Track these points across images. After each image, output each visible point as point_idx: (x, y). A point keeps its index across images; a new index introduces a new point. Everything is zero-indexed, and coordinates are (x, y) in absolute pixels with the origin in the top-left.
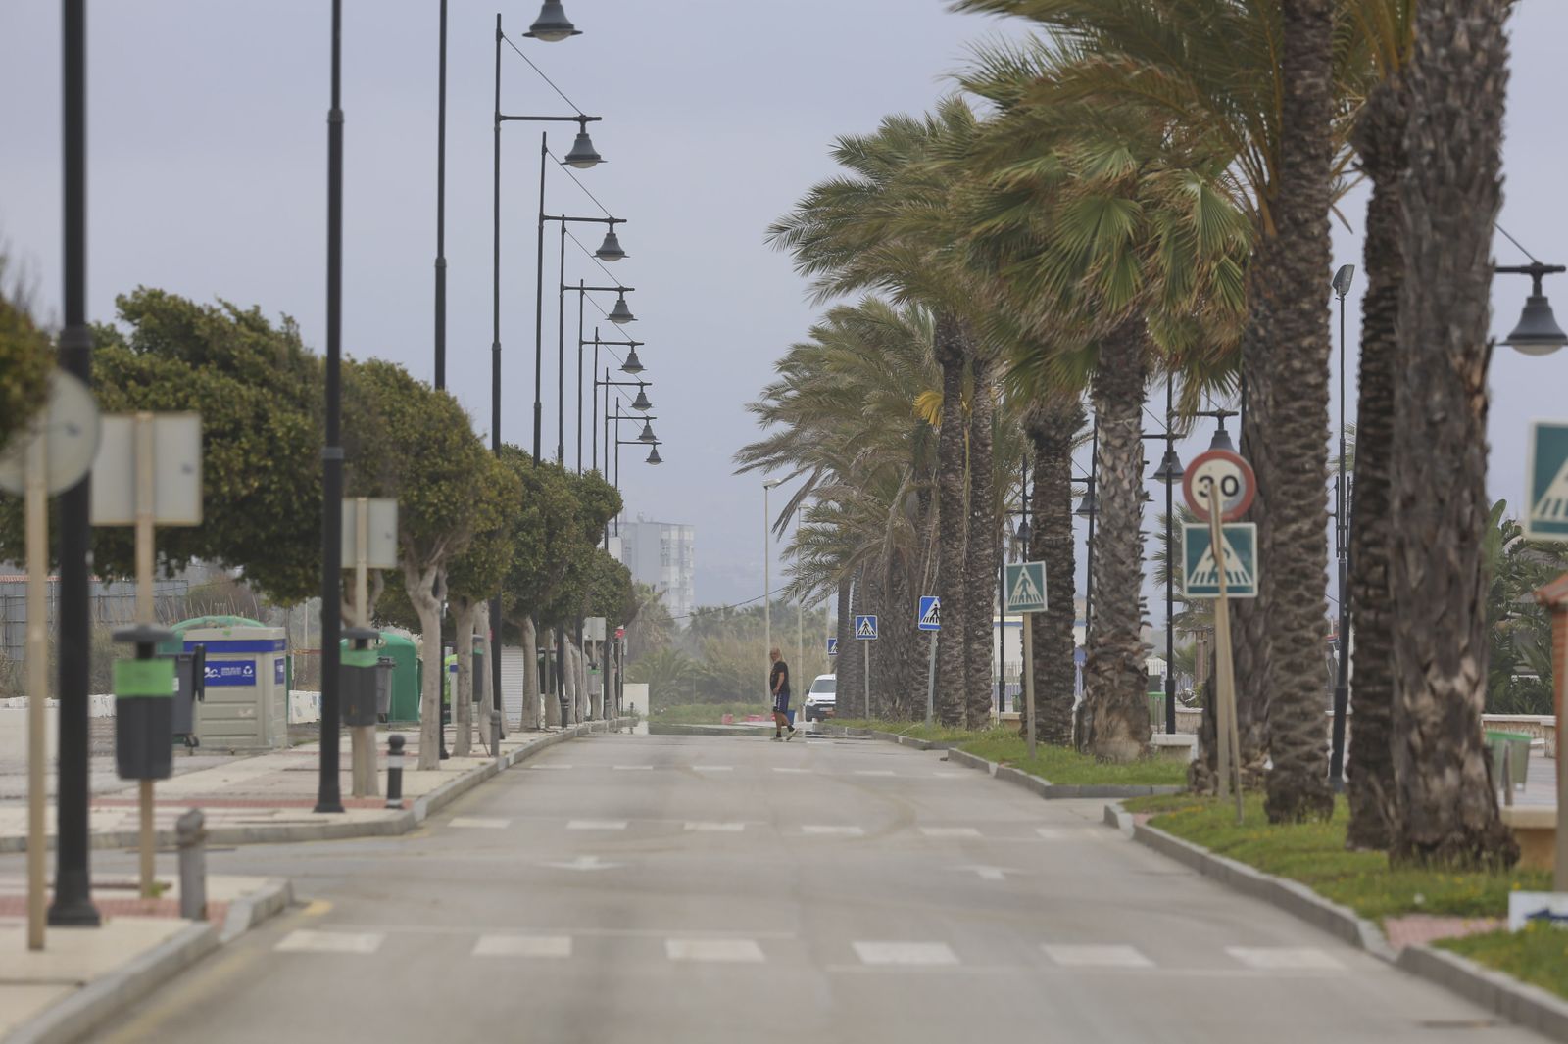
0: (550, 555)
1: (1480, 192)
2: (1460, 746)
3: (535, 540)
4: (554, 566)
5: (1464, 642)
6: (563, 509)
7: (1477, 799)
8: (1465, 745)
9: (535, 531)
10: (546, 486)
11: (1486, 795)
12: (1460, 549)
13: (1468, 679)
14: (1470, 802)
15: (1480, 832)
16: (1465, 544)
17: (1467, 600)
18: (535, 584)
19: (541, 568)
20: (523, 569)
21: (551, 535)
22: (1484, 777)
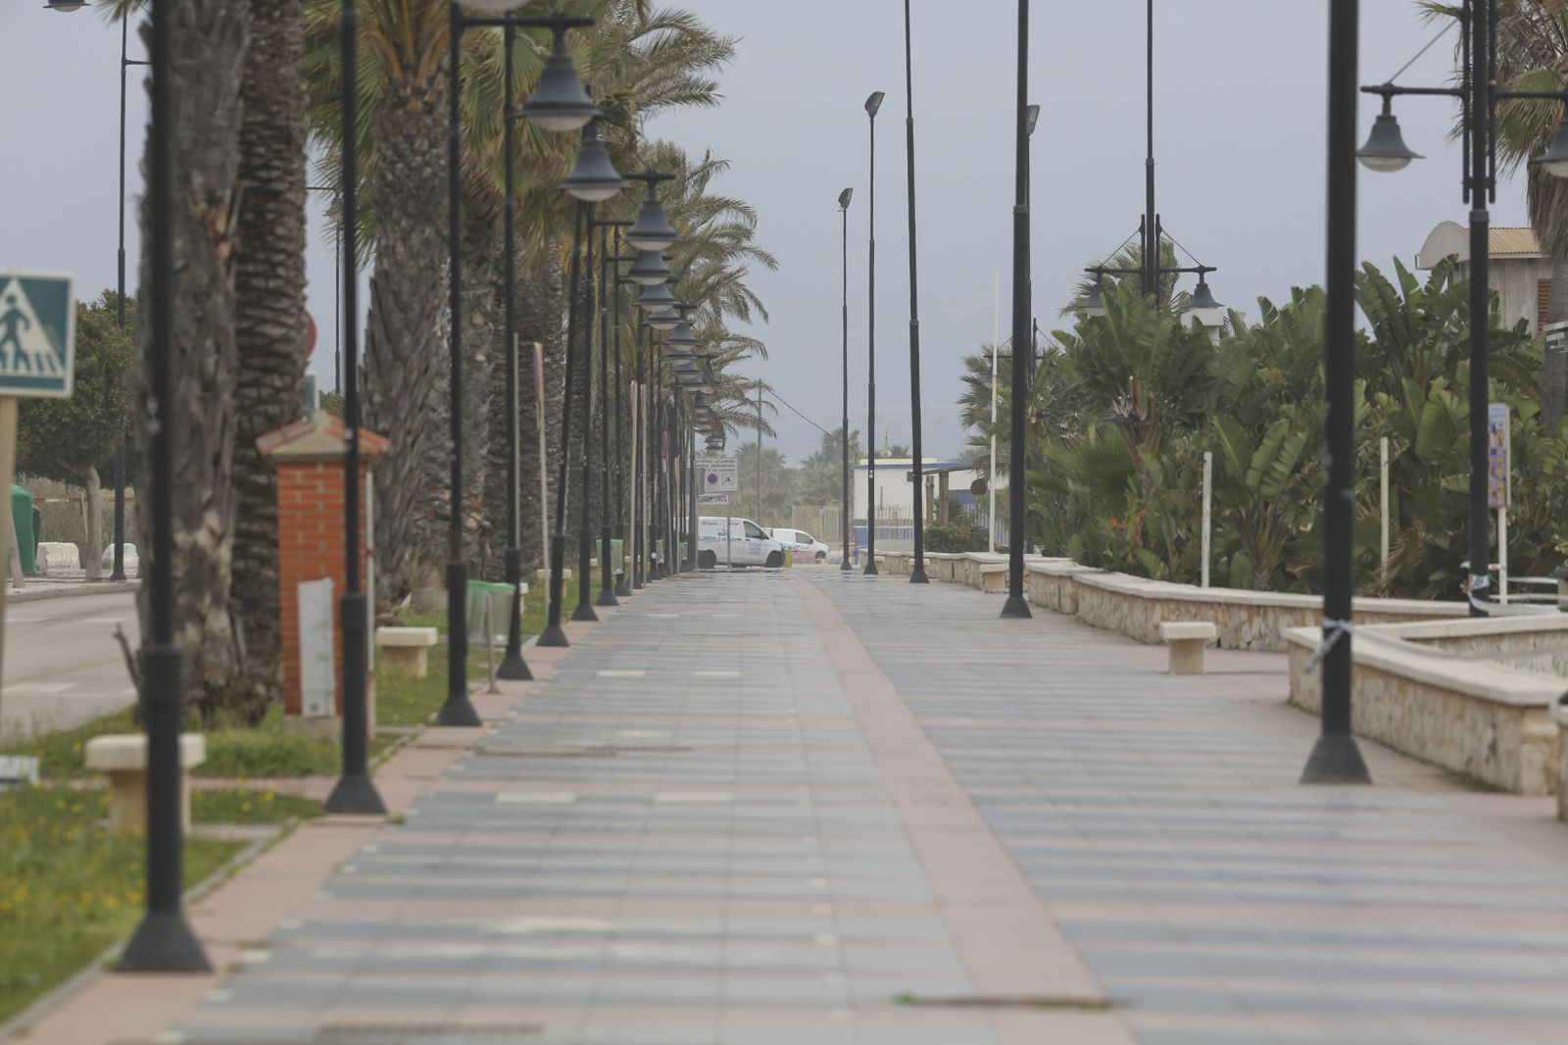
0: (109, 403)
1: (222, 34)
2: (202, 599)
3: (94, 389)
4: (113, 416)
5: (207, 494)
6: (122, 358)
7: (218, 655)
8: (207, 600)
9: (93, 380)
10: (106, 334)
11: (229, 651)
12: (203, 400)
13: (212, 532)
14: (211, 658)
15: (221, 688)
16: (208, 395)
17: (210, 450)
18: (94, 432)
19: (99, 417)
20: (81, 418)
21: (109, 383)
22: (228, 632)
